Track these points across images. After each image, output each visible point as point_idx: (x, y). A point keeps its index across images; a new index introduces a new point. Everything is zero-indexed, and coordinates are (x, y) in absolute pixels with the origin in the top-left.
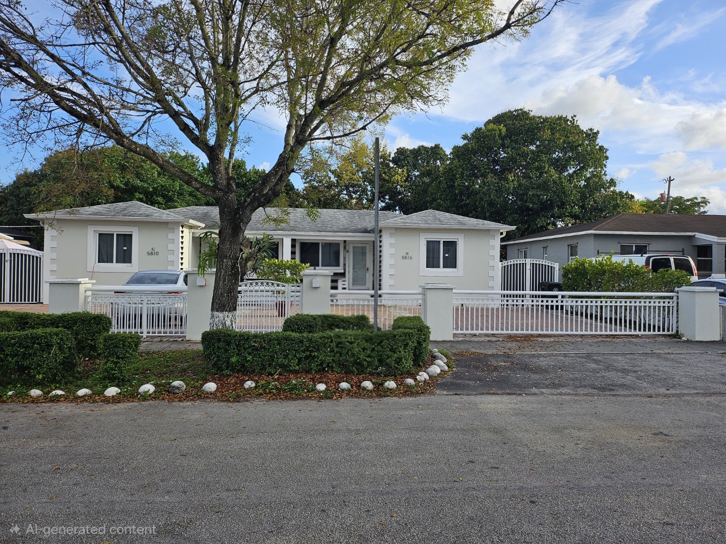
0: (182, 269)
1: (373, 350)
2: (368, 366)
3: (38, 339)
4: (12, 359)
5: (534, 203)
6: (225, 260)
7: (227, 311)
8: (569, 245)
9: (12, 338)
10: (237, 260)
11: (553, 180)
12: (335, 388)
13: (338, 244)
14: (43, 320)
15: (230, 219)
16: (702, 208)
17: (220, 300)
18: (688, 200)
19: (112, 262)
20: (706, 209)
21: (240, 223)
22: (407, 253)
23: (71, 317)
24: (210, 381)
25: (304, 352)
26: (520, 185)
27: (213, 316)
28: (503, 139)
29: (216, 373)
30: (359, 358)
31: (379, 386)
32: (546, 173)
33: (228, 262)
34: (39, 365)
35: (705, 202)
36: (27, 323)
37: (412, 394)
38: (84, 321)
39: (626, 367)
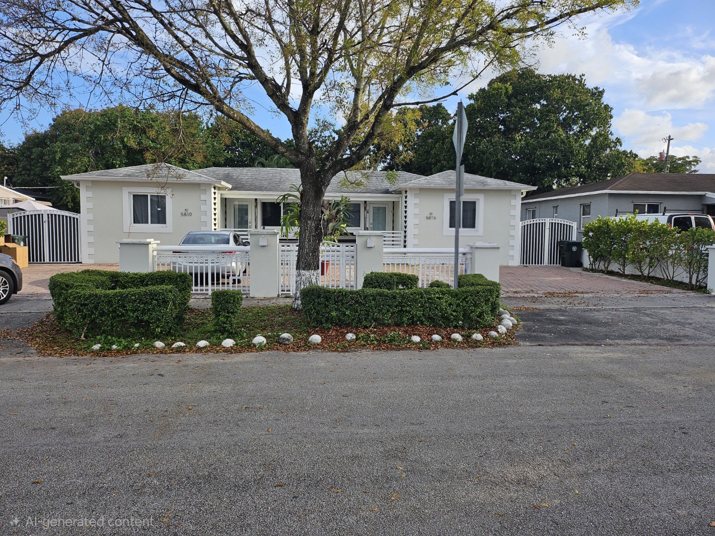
0: (215, 229)
1: (458, 305)
2: (454, 319)
3: (156, 296)
4: (133, 314)
5: (541, 163)
6: (309, 222)
7: (312, 269)
8: (581, 205)
9: (132, 295)
10: (320, 222)
11: (561, 139)
12: (428, 340)
13: (359, 205)
14: (132, 278)
15: (312, 182)
16: (693, 167)
17: (306, 259)
18: (680, 159)
19: (147, 222)
20: (697, 168)
21: (322, 186)
22: (431, 214)
23: (158, 276)
24: (313, 334)
25: (396, 307)
26: (527, 144)
27: (299, 275)
28: (509, 98)
29: (318, 326)
30: (447, 313)
31: (467, 337)
32: (554, 132)
33: (311, 224)
34: (159, 320)
35: (697, 161)
36: (118, 281)
37: (500, 345)
38: (171, 279)
39: (679, 320)
